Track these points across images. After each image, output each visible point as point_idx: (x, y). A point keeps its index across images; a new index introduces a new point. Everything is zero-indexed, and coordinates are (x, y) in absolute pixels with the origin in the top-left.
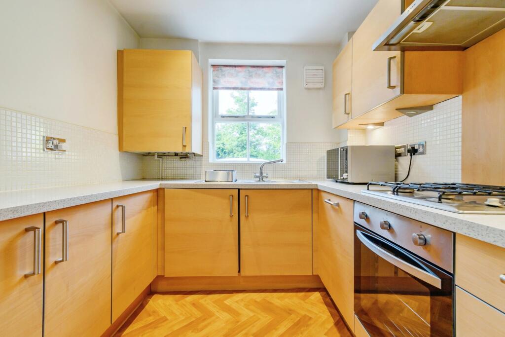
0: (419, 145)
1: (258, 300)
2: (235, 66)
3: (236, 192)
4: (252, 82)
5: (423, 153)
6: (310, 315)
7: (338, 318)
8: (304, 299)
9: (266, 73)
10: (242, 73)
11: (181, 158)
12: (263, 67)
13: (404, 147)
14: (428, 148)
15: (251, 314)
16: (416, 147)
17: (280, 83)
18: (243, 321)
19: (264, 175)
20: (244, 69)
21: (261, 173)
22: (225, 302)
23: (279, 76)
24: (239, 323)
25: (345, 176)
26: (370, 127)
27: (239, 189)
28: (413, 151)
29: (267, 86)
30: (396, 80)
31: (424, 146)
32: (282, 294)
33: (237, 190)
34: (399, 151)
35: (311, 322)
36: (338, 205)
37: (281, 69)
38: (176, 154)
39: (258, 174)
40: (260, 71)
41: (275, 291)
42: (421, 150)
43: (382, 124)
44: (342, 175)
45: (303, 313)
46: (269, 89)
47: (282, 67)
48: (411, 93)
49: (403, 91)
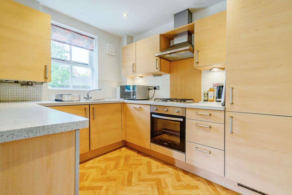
0: (157, 86)
1: (102, 159)
2: (64, 29)
3: (88, 107)
4: (76, 42)
5: (158, 89)
6: (128, 155)
7: (137, 152)
8: (121, 151)
9: (84, 39)
10: (69, 34)
11: (22, 85)
12: (82, 35)
13: (152, 87)
14: (160, 88)
15: (105, 164)
16: (156, 87)
17: (92, 47)
18: (104, 168)
19: (89, 97)
20: (71, 32)
21: (88, 96)
22: (86, 166)
23: (91, 43)
24: (103, 169)
25: (134, 97)
26: (138, 77)
27: (90, 105)
28: (155, 88)
29: (84, 46)
30: (158, 66)
31: (159, 87)
32: (110, 153)
33: (89, 105)
34: (150, 88)
35: (130, 156)
36: (140, 108)
37: (92, 39)
38: (16, 82)
39: (86, 97)
40: (81, 37)
41: (105, 153)
42: (158, 88)
43: (142, 77)
44: (133, 97)
45: (125, 155)
46: (86, 49)
47: (93, 38)
48: (161, 71)
49: (160, 71)
